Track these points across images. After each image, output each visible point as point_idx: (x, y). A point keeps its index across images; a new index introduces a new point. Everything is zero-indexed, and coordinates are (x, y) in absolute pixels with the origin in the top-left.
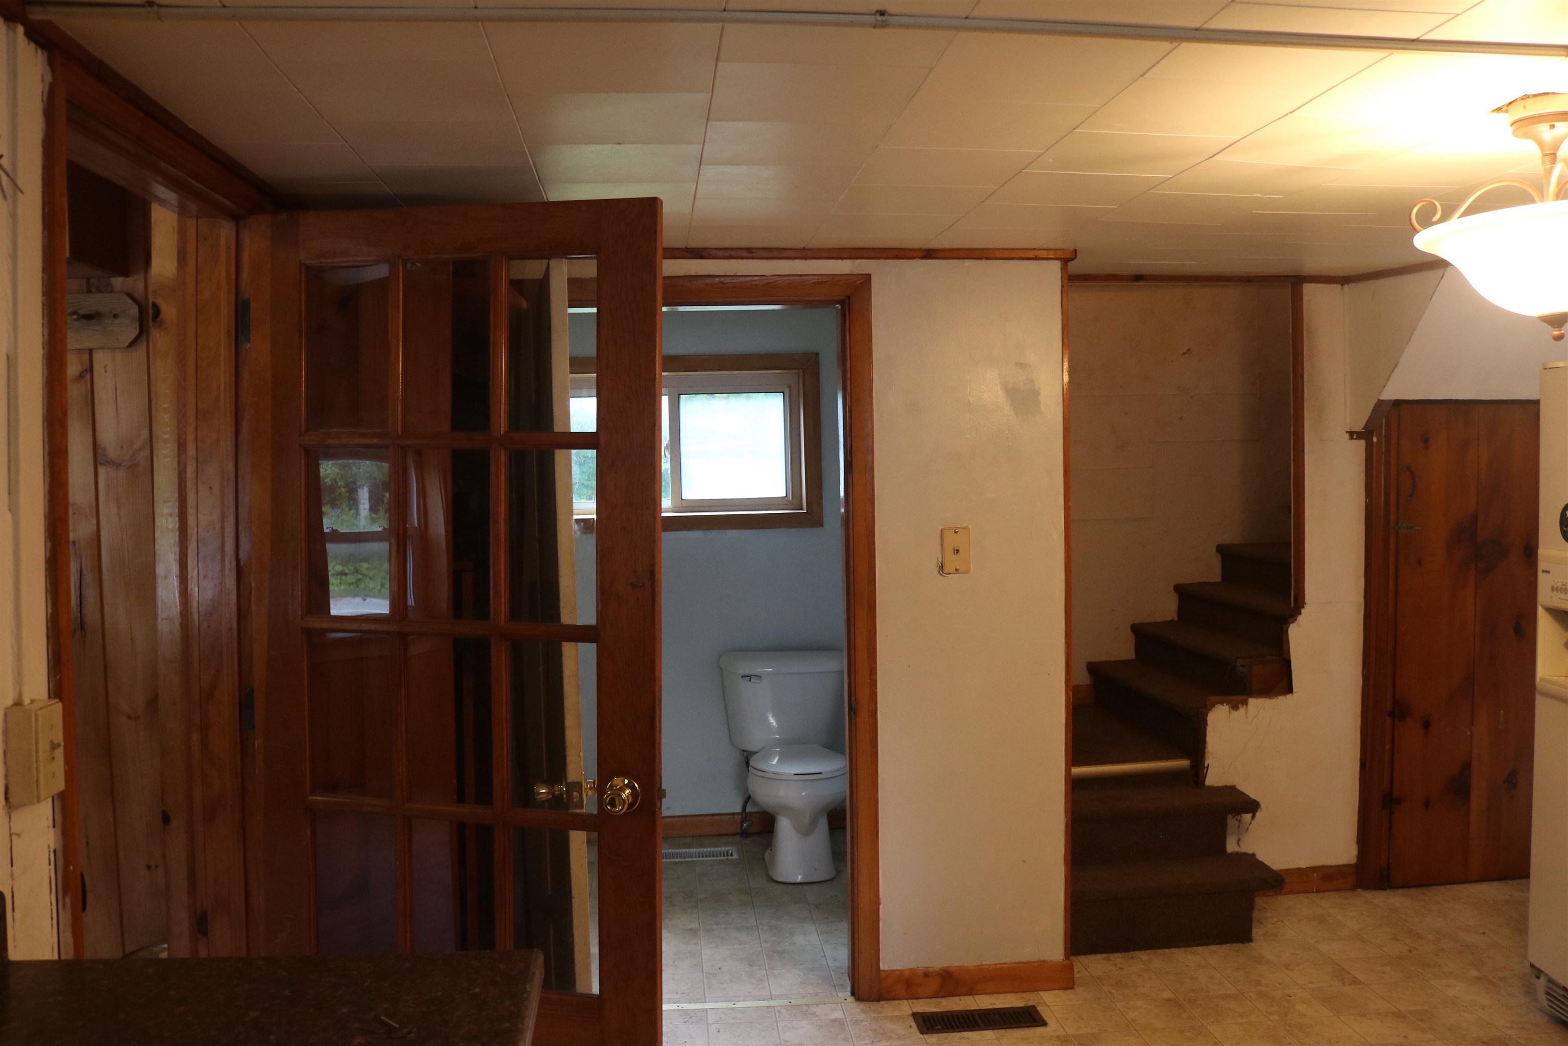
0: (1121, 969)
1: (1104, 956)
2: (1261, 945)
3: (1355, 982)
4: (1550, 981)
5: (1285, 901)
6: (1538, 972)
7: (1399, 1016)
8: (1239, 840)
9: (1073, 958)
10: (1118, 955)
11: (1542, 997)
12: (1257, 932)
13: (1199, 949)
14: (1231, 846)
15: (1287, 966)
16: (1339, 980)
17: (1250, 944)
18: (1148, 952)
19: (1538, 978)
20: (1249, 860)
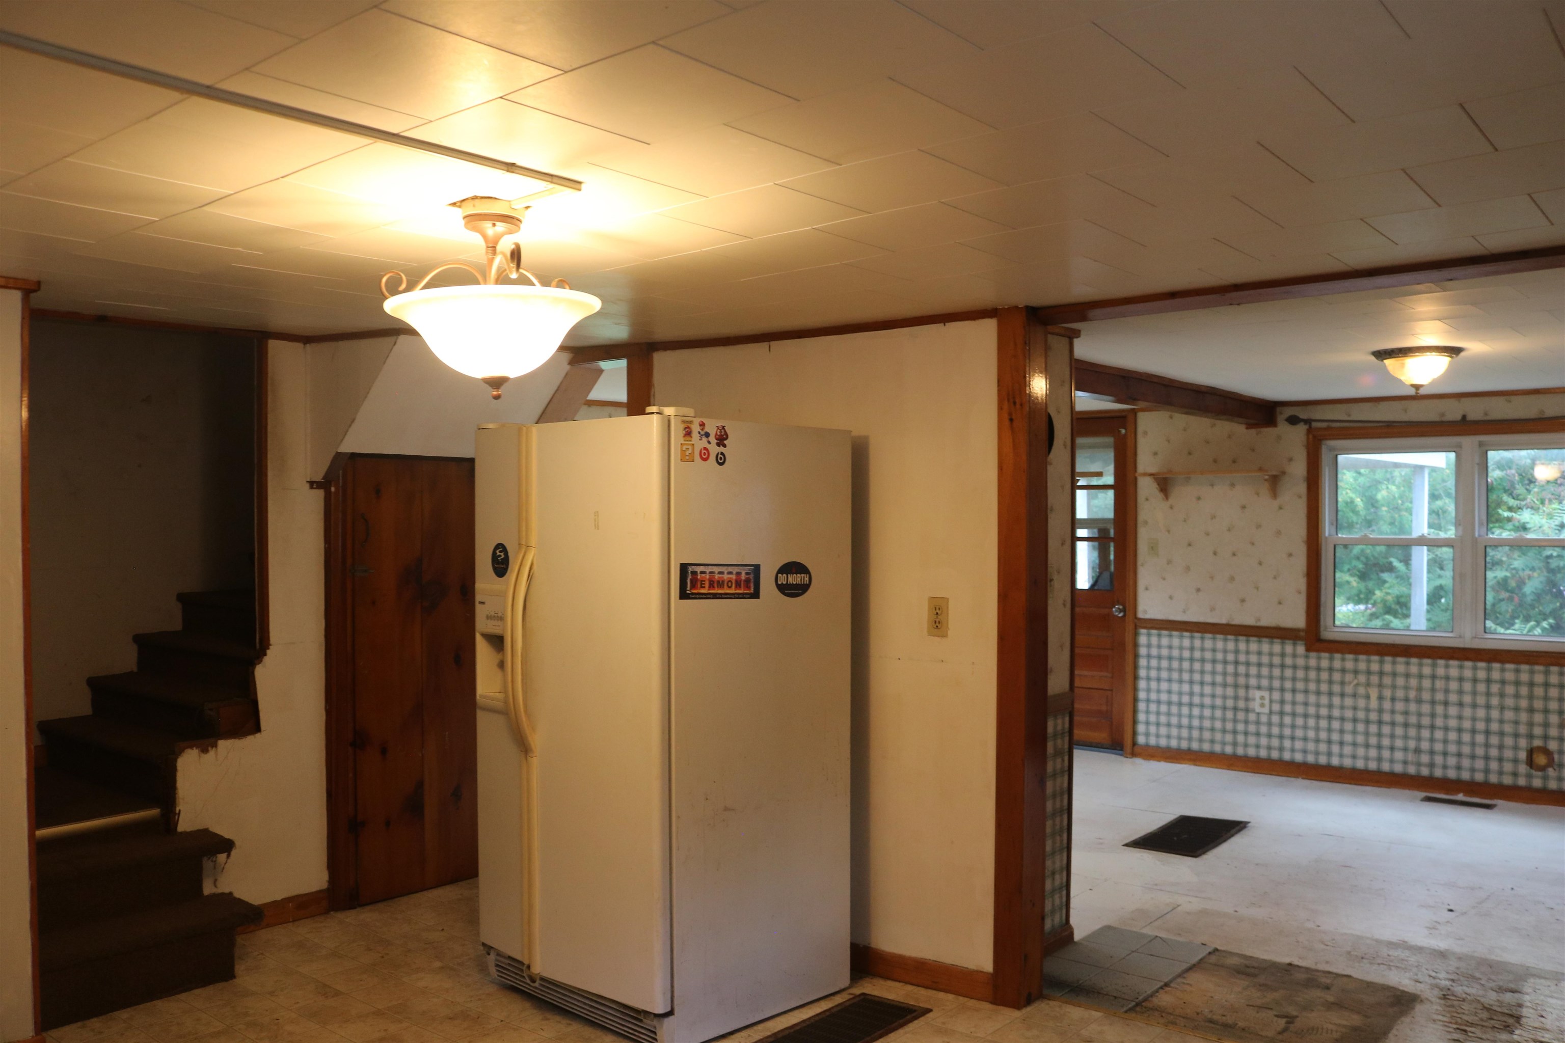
0: (101, 1033)
1: (79, 1024)
2: (245, 978)
3: (337, 993)
4: (499, 954)
5: (264, 935)
6: (488, 949)
7: (379, 1013)
8: (216, 880)
9: (44, 1034)
10: (95, 1019)
11: (493, 970)
12: (239, 968)
13: (183, 996)
14: (208, 889)
15: (272, 993)
16: (322, 996)
17: (234, 980)
18: (129, 1009)
19: (489, 954)
20: (228, 899)
